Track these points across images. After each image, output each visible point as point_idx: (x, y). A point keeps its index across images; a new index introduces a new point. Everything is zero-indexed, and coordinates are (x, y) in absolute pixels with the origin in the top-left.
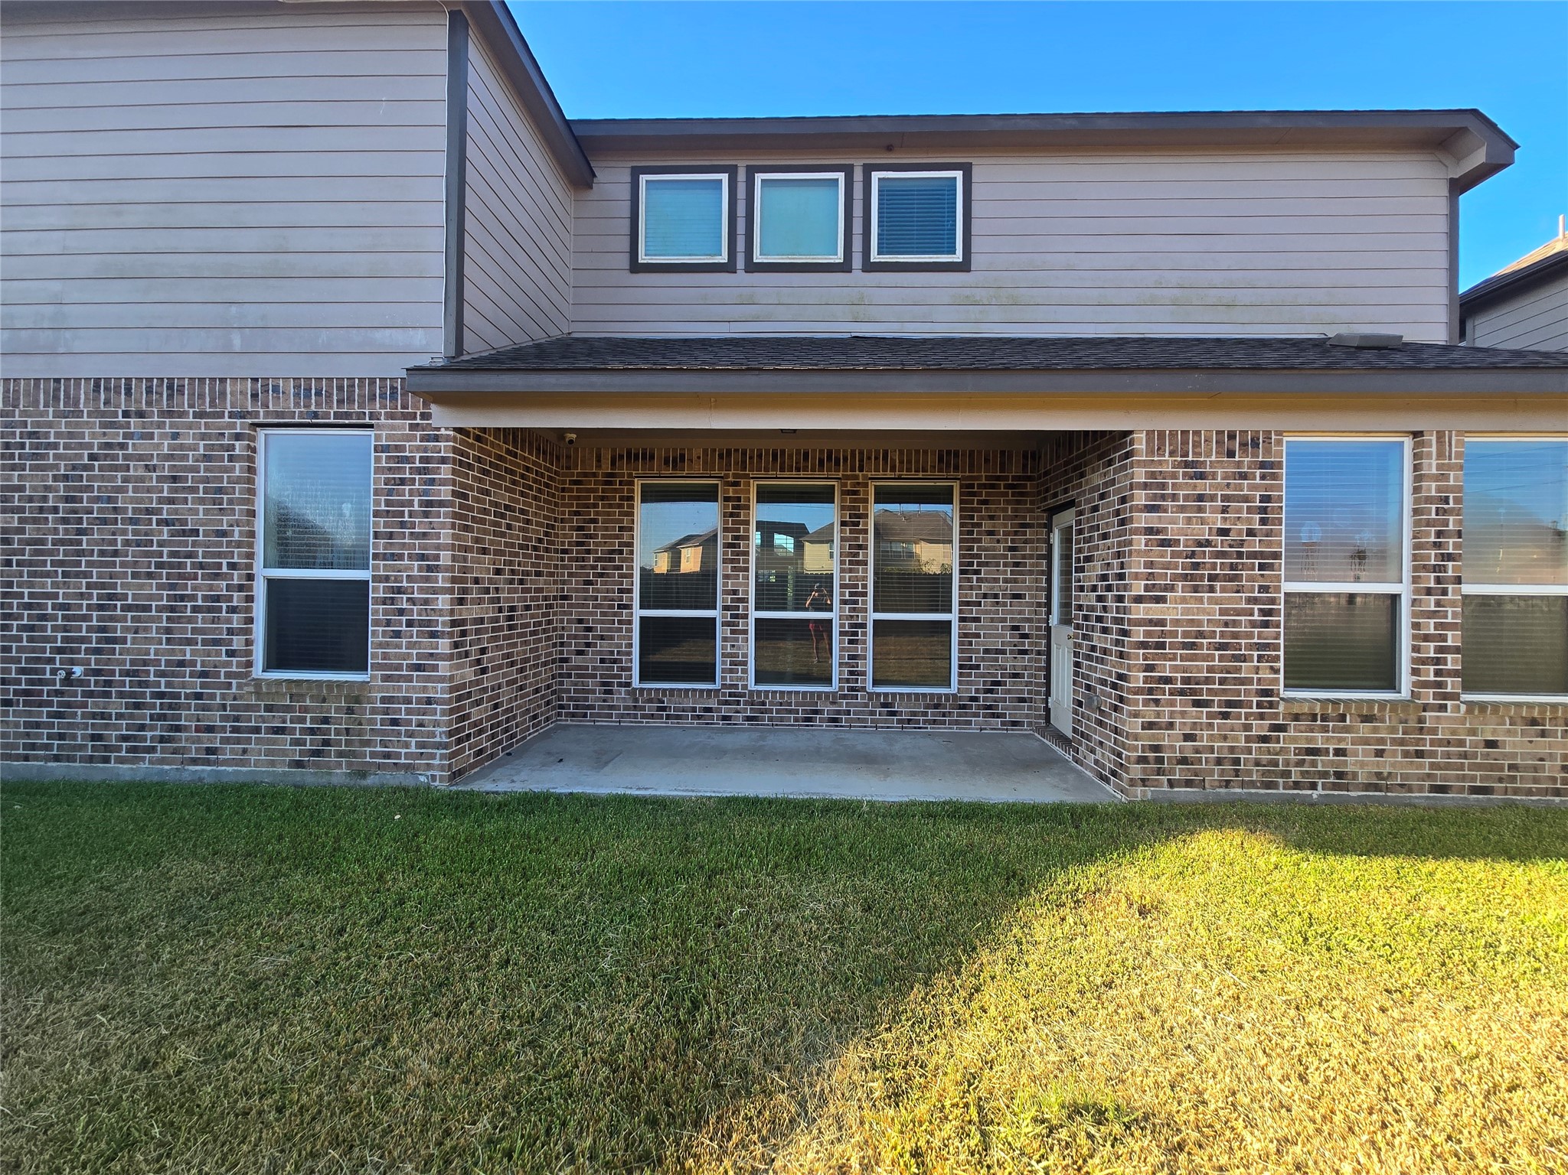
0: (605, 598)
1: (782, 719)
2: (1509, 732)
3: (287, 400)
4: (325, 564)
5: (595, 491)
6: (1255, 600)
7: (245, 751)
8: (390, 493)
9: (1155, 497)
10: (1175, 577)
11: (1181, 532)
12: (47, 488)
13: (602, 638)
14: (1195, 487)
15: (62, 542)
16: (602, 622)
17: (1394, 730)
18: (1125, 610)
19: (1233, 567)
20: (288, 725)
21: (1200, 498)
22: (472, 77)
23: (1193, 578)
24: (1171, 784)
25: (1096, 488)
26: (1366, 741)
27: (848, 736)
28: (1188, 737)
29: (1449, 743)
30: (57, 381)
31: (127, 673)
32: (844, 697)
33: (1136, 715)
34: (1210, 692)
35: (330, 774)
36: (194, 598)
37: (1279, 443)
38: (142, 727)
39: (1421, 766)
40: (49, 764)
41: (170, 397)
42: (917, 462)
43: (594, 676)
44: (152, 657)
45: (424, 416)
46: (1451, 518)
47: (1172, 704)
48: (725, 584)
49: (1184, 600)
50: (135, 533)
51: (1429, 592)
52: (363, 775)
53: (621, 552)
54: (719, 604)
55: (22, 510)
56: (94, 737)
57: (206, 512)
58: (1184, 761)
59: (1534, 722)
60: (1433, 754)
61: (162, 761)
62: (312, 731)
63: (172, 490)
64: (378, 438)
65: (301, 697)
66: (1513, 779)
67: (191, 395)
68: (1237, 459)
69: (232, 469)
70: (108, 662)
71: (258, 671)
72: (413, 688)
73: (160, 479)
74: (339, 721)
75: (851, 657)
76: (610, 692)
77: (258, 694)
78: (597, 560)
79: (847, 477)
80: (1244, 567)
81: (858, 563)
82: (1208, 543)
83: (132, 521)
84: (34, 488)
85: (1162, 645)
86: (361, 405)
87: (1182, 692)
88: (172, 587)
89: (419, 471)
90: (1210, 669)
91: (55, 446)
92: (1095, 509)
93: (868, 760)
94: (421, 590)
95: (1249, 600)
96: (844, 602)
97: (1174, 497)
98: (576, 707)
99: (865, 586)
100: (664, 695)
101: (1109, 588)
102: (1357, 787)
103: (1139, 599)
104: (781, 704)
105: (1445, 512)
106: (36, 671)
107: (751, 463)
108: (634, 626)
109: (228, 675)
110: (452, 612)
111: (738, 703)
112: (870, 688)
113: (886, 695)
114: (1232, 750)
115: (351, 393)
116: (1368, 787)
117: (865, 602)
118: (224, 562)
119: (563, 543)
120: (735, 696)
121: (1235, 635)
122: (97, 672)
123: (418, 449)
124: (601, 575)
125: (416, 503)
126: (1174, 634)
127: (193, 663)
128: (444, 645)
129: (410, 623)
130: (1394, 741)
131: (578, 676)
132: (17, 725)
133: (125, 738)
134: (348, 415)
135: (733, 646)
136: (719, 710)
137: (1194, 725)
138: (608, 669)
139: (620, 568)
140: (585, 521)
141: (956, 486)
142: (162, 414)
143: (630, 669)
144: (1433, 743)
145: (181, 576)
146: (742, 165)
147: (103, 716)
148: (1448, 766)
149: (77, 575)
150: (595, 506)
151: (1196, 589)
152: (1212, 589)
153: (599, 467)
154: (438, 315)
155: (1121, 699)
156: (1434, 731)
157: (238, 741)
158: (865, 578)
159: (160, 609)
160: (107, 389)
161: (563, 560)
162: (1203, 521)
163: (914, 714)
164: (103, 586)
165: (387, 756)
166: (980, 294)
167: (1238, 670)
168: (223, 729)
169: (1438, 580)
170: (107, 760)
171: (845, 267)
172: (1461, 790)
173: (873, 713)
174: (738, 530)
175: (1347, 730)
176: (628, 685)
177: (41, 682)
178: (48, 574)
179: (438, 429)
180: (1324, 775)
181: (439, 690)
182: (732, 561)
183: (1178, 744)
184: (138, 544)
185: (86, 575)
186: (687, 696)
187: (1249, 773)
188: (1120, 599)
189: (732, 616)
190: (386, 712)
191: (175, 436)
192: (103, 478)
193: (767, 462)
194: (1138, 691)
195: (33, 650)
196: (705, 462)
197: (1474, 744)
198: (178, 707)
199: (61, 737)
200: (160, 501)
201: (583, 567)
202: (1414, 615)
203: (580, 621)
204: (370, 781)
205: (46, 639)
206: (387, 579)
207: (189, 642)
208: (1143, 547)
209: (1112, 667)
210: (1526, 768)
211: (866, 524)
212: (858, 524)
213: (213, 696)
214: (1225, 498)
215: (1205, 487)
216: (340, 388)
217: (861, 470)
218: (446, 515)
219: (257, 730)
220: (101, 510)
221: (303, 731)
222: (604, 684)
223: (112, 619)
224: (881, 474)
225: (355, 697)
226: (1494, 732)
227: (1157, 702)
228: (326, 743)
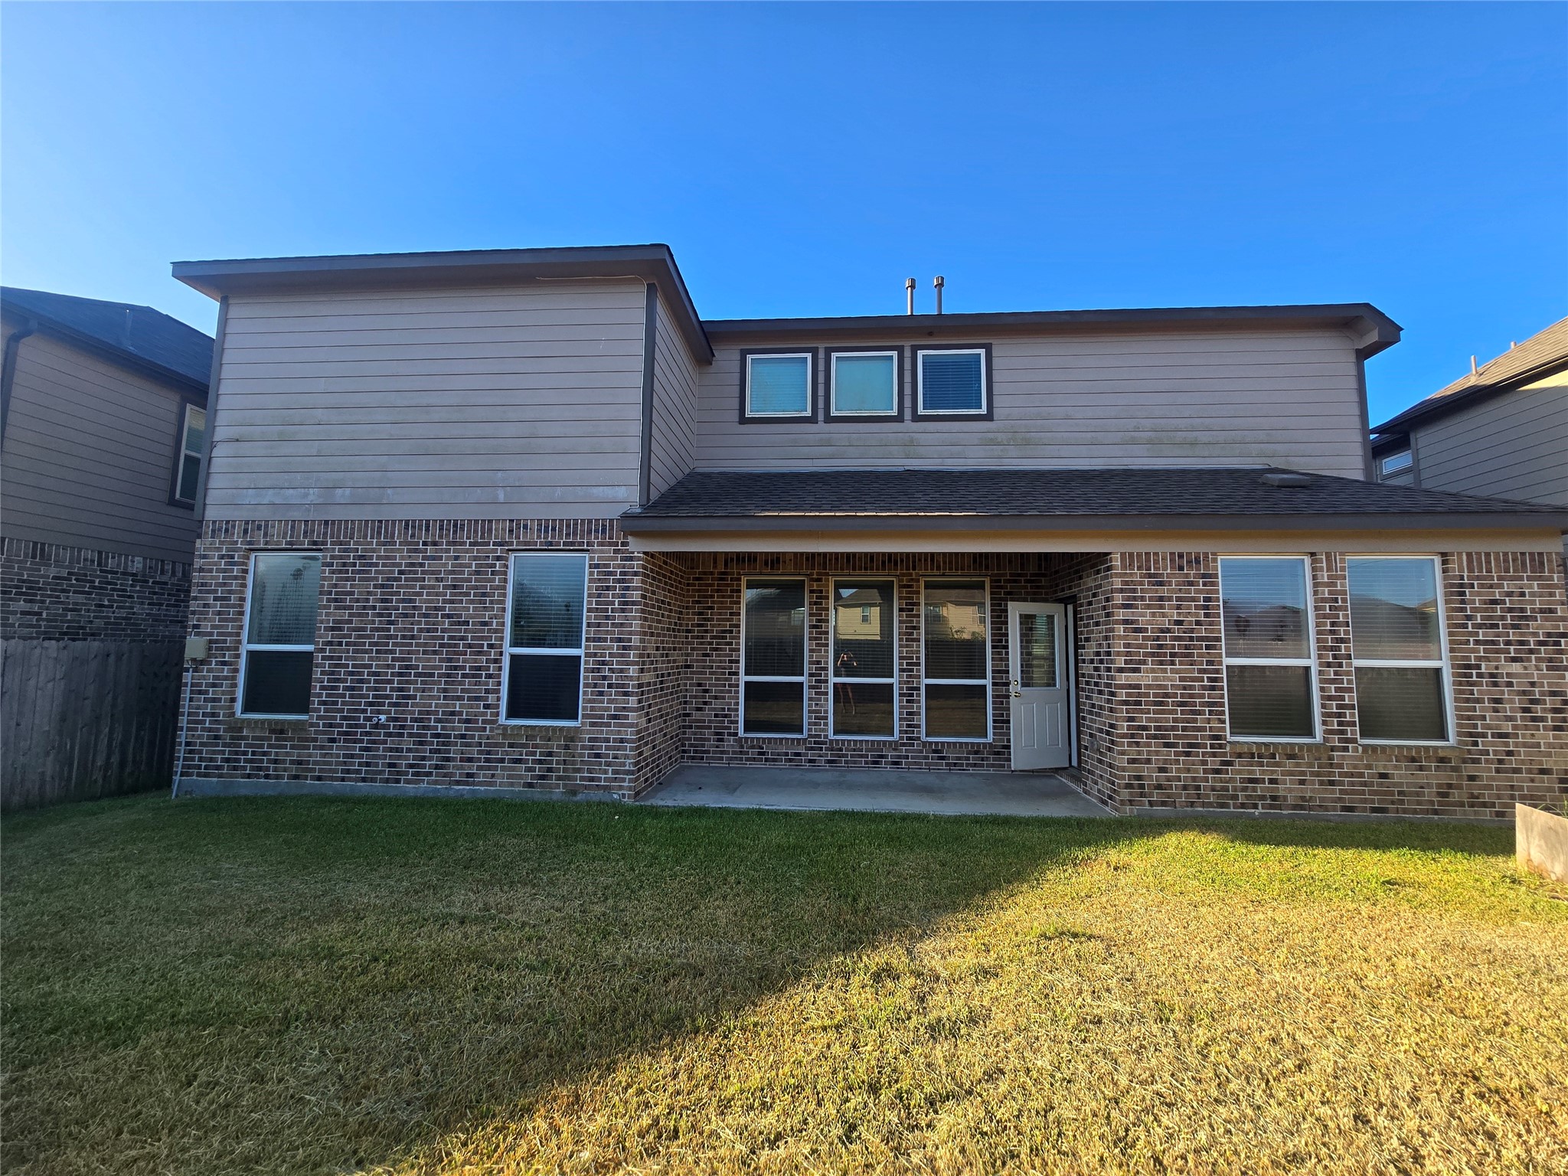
0: (718, 667)
1: (855, 762)
2: (1396, 767)
3: (532, 533)
4: (551, 644)
5: (712, 585)
6: (1205, 671)
7: (493, 776)
8: (599, 596)
9: (1129, 599)
10: (1146, 654)
11: (1149, 622)
12: (369, 593)
13: (716, 698)
14: (1157, 591)
15: (377, 630)
16: (716, 685)
17: (1311, 765)
18: (1112, 678)
19: (1187, 647)
20: (524, 757)
21: (1161, 599)
22: (658, 324)
23: (1159, 655)
24: (1151, 803)
25: (1089, 589)
26: (1291, 773)
27: (908, 775)
28: (1161, 770)
29: (1352, 775)
30: (380, 522)
31: (415, 720)
32: (904, 745)
33: (1123, 753)
34: (1176, 737)
35: (551, 792)
36: (463, 668)
37: (1215, 561)
38: (423, 758)
39: (1333, 792)
40: (358, 784)
41: (455, 532)
42: (957, 563)
43: (710, 728)
44: (433, 709)
45: (623, 544)
46: (1341, 613)
47: (1149, 745)
48: (811, 657)
49: (1153, 671)
50: (426, 623)
51: (1329, 665)
52: (574, 793)
53: (731, 632)
54: (806, 671)
55: (351, 608)
56: (390, 765)
57: (475, 609)
58: (1159, 787)
59: (1413, 760)
60: (1342, 783)
61: (436, 782)
62: (540, 762)
63: (452, 594)
64: (592, 559)
65: (534, 737)
66: (1402, 802)
67: (469, 531)
68: (1185, 572)
69: (493, 580)
70: (404, 712)
71: (502, 719)
72: (611, 732)
73: (445, 587)
74: (558, 754)
75: (909, 714)
76: (721, 740)
77: (505, 736)
78: (713, 637)
79: (903, 575)
80: (1195, 647)
81: (913, 640)
82: (1168, 631)
83: (426, 616)
84: (360, 593)
85: (1139, 703)
86: (582, 537)
87: (1155, 737)
88: (450, 660)
89: (619, 581)
90: (1175, 720)
91: (377, 565)
92: (1090, 603)
93: (927, 790)
94: (618, 663)
95: (1200, 671)
96: (902, 670)
97: (1143, 599)
98: (696, 752)
99: (918, 658)
100: (764, 743)
101: (1101, 662)
102: (1288, 807)
103: (1121, 670)
104: (854, 750)
105: (1336, 608)
106: (353, 718)
107: (830, 564)
108: (740, 689)
109: (484, 722)
110: (638, 678)
111: (821, 749)
112: (924, 738)
113: (937, 743)
114: (1194, 779)
115: (575, 529)
116: (1295, 807)
117: (918, 671)
118: (485, 643)
119: (687, 625)
120: (818, 744)
121: (1191, 696)
122: (395, 719)
123: (619, 566)
124: (716, 649)
125: (616, 603)
126: (1147, 695)
127: (461, 713)
128: (633, 701)
129: (610, 686)
130: (1313, 774)
131: (697, 727)
132: (338, 756)
133: (411, 766)
134: (572, 544)
135: (817, 704)
136: (806, 755)
137: (1165, 761)
138: (720, 722)
139: (731, 644)
140: (704, 608)
141: (987, 580)
142: (448, 543)
143: (737, 722)
144: (1341, 774)
145: (456, 653)
146: (822, 346)
147: (397, 750)
148: (1353, 792)
149: (387, 652)
150: (712, 596)
151: (1161, 663)
152: (1173, 663)
153: (715, 567)
154: (635, 477)
155: (1112, 742)
156: (1341, 766)
157: (489, 768)
158: (918, 652)
159: (440, 676)
160: (414, 527)
161: (687, 637)
162: (1164, 615)
163: (959, 758)
164: (403, 660)
165: (592, 779)
166: (1000, 437)
167: (1195, 721)
168: (479, 760)
169: (1335, 657)
170: (398, 781)
171: (899, 418)
172: (1364, 809)
173: (926, 758)
174: (821, 615)
175: (1277, 765)
176: (736, 734)
177: (357, 726)
178: (366, 651)
179: (633, 553)
180: (1263, 798)
181: (629, 734)
182: (816, 639)
183: (1154, 775)
184: (428, 631)
185: (392, 652)
186: (781, 743)
187: (1208, 796)
188: (1109, 670)
189: (816, 681)
190: (592, 748)
191: (456, 558)
192: (407, 586)
193: (842, 564)
194: (1124, 736)
195: (353, 704)
196: (796, 564)
197: (1371, 776)
198: (448, 744)
199: (368, 764)
200: (445, 601)
201: (702, 643)
202: (1321, 681)
203: (700, 685)
204: (579, 797)
205: (362, 696)
206: (595, 655)
207: (459, 698)
208: (1122, 633)
209: (1106, 719)
210: (1411, 794)
211: (919, 610)
212: (912, 610)
213: (473, 736)
214: (1179, 599)
215: (1164, 591)
216: (568, 526)
217: (914, 569)
218: (637, 611)
219: (502, 761)
220: (404, 608)
221: (535, 761)
222: (717, 734)
223: (407, 682)
224: (929, 572)
225: (571, 736)
226: (1385, 767)
227: (1138, 744)
228: (550, 770)
